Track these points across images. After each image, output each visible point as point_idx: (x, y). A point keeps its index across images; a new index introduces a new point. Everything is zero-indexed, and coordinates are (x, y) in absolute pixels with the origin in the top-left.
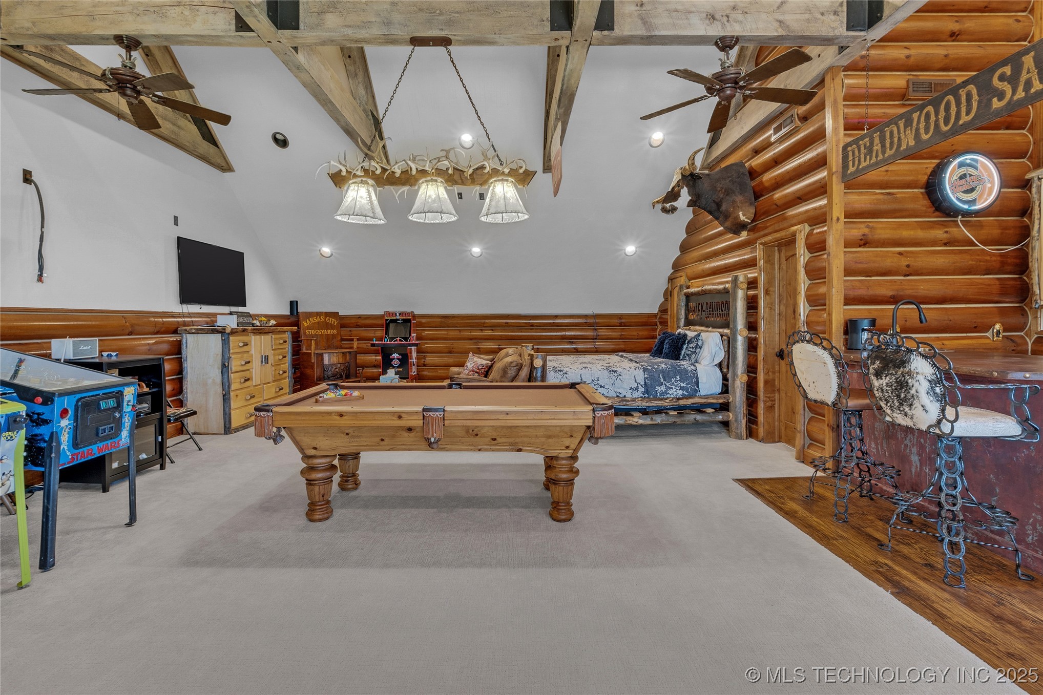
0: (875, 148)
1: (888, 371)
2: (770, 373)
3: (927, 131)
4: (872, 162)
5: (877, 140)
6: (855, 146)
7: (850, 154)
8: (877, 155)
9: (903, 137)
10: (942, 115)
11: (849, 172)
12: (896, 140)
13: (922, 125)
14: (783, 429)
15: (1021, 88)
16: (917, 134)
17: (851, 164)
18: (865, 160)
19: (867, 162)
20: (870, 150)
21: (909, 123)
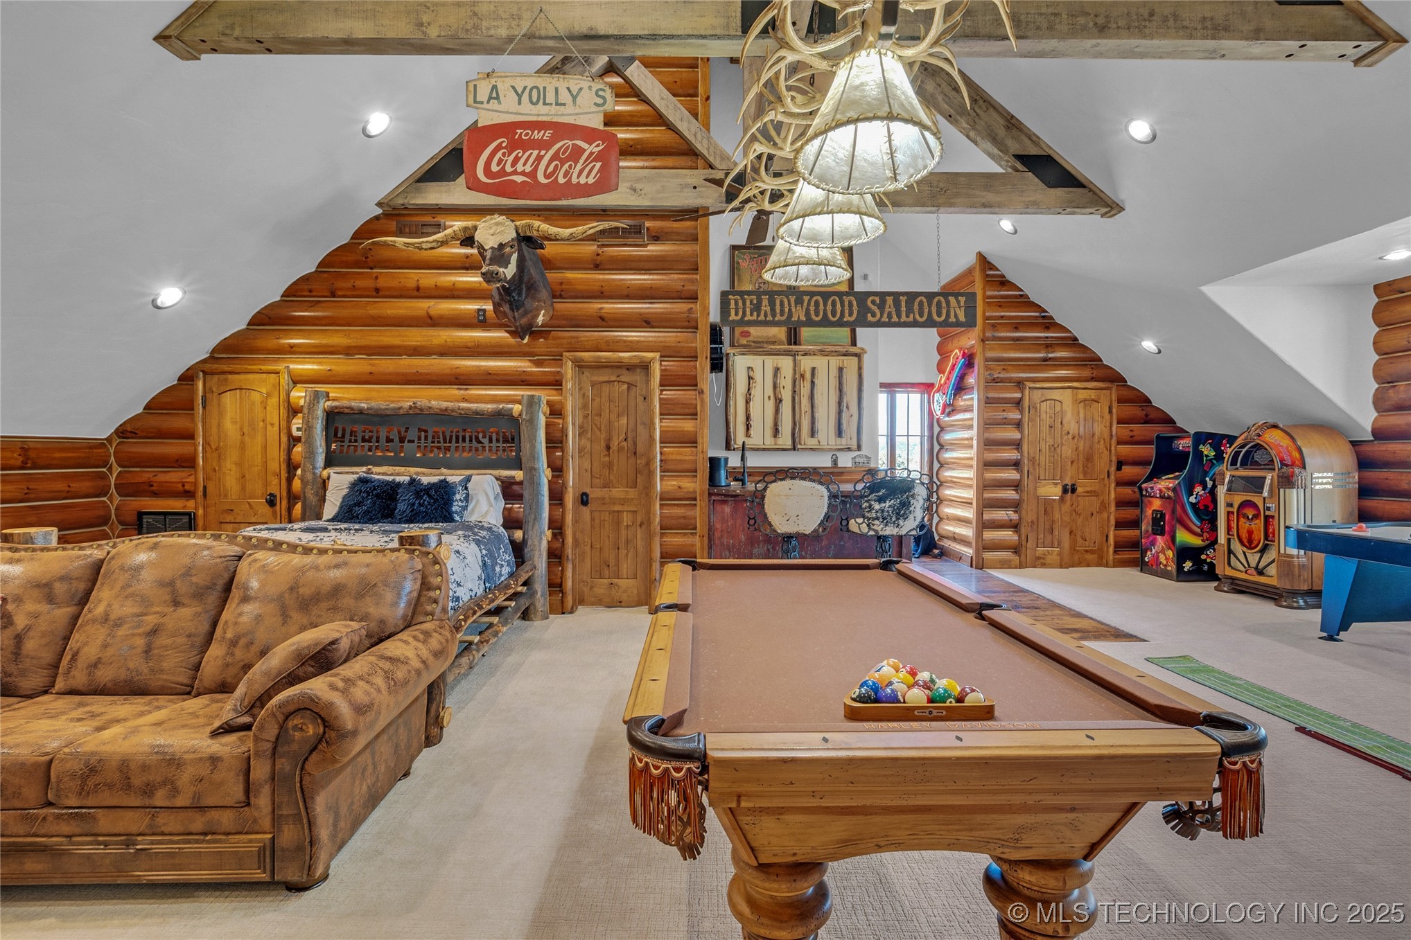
0: (763, 308)
3: (817, 314)
4: (759, 319)
5: (765, 302)
6: (738, 297)
7: (733, 302)
8: (766, 316)
9: (794, 310)
10: (829, 308)
11: (731, 319)
12: (787, 310)
13: (812, 308)
14: (586, 589)
15: (885, 315)
16: (807, 313)
17: (733, 312)
18: (751, 315)
19: (754, 317)
20: (757, 308)
21: (799, 301)
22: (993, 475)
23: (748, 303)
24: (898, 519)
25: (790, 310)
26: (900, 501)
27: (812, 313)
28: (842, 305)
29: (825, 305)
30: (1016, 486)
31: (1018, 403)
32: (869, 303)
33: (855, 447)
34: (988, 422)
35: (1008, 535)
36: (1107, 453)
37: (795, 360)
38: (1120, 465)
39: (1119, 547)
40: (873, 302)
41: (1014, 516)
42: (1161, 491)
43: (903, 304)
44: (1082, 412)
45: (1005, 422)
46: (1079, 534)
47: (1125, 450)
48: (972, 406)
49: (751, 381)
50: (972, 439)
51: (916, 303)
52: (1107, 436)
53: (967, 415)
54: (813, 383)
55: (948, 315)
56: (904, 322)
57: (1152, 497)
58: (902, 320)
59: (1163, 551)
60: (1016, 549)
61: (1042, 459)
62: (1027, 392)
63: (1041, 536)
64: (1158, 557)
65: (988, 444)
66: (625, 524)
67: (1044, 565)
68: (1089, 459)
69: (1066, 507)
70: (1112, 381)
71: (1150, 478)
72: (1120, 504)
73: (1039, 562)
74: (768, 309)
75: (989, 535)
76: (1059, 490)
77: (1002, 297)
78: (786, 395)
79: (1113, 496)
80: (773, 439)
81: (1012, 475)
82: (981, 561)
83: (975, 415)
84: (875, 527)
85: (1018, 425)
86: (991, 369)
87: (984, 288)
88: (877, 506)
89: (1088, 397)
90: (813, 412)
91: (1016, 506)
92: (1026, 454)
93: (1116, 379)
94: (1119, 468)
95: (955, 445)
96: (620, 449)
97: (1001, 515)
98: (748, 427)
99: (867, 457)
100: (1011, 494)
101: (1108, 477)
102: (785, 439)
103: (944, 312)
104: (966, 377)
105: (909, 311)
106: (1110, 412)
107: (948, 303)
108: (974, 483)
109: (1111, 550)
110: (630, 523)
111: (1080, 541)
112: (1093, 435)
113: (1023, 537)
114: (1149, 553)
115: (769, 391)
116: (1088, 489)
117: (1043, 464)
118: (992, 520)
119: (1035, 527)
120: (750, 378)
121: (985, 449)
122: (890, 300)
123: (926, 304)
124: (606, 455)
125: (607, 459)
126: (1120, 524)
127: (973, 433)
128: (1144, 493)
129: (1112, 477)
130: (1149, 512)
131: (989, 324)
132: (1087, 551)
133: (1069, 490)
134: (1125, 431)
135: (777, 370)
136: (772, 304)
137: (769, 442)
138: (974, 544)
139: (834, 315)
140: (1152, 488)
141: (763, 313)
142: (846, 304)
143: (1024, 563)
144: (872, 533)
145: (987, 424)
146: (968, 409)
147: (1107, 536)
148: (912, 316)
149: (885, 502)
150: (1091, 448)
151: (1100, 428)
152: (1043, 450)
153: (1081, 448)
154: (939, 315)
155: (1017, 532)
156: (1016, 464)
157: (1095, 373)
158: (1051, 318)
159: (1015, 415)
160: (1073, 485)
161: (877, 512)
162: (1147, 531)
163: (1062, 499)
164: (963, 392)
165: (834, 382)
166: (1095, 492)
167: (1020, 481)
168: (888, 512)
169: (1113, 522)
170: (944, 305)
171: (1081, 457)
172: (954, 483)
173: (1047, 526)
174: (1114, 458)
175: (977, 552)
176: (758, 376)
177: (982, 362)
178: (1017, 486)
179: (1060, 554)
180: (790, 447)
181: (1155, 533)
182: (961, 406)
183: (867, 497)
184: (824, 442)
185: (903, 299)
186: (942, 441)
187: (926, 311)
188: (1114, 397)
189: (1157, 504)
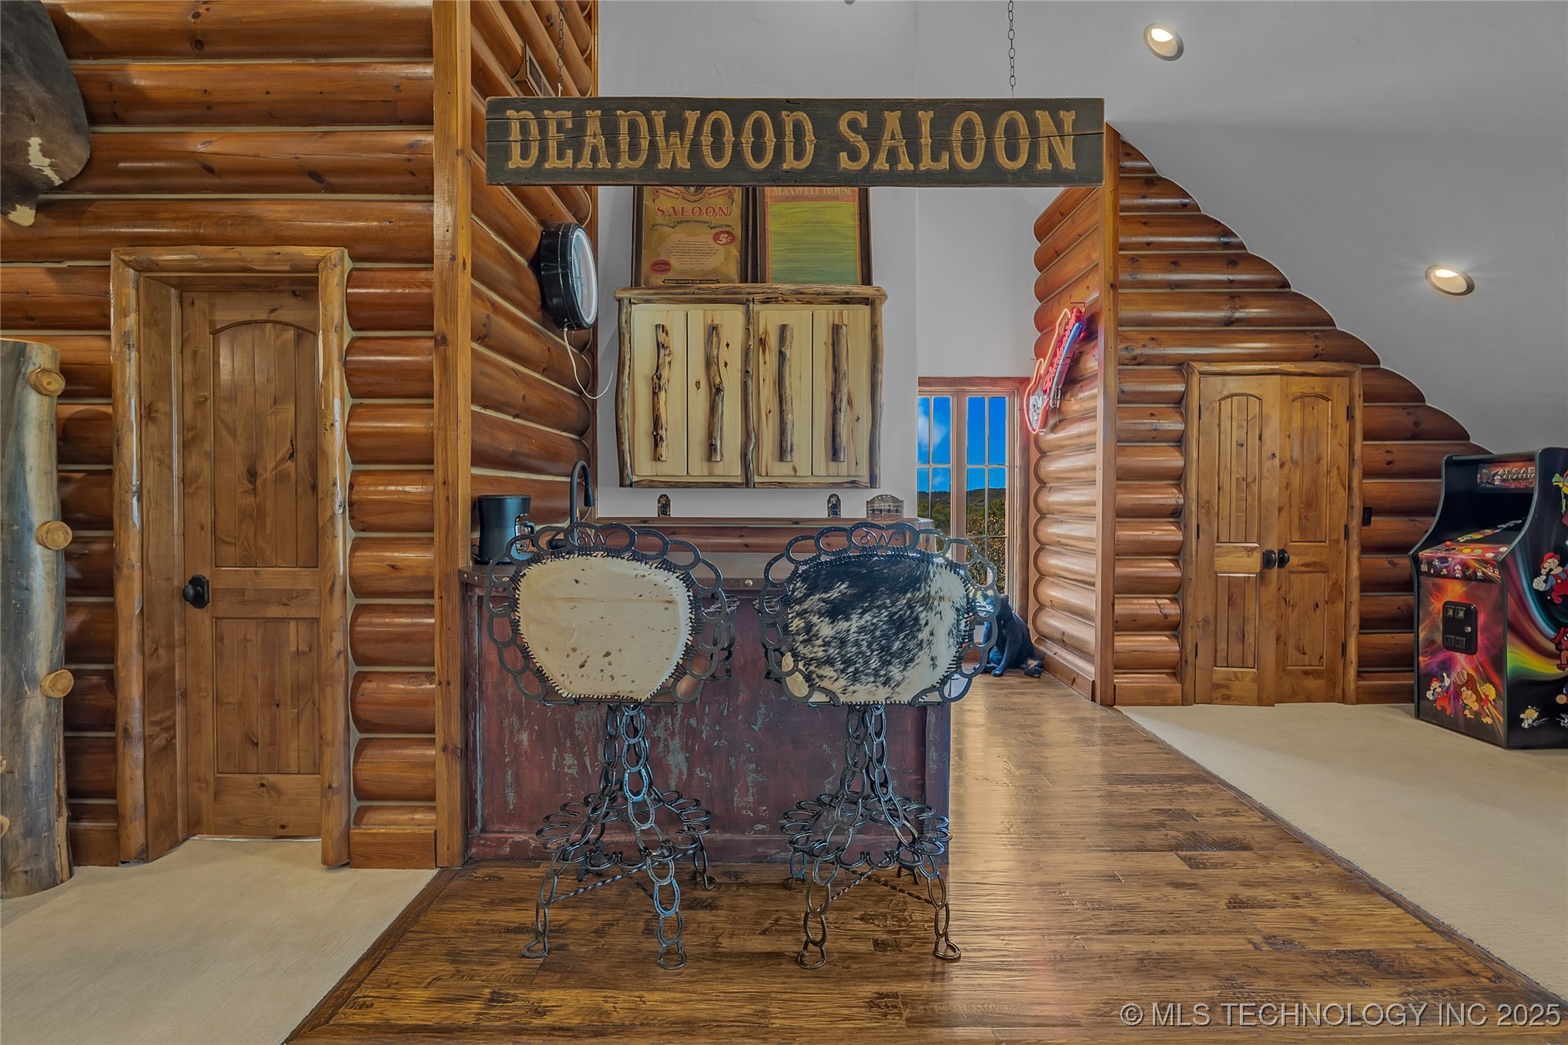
0: (589, 140)
1: (872, 601)
2: (162, 652)
3: (718, 154)
4: (580, 166)
5: (593, 126)
6: (528, 114)
7: (515, 127)
8: (594, 157)
9: (662, 144)
10: (747, 138)
11: (511, 165)
12: (645, 144)
13: (706, 140)
14: (206, 799)
15: (883, 156)
16: (695, 152)
17: (516, 149)
18: (561, 156)
19: (568, 162)
20: (574, 140)
21: (674, 124)
22: (1129, 533)
23: (552, 128)
24: (885, 663)
25: (653, 144)
26: (891, 616)
27: (707, 151)
28: (779, 132)
29: (737, 132)
30: (1176, 553)
31: (1179, 402)
32: (843, 126)
33: (866, 480)
34: (1123, 436)
35: (1160, 643)
36: (1342, 494)
37: (747, 312)
38: (1368, 514)
39: (1366, 665)
40: (853, 125)
41: (1173, 610)
42: (1465, 566)
43: (926, 129)
44: (1297, 417)
45: (1155, 437)
46: (1291, 642)
47: (1378, 487)
48: (1095, 409)
49: (662, 351)
50: (1094, 468)
51: (957, 128)
52: (1343, 461)
53: (1084, 427)
54: (782, 355)
55: (1033, 155)
56: (929, 172)
57: (1444, 577)
58: (922, 167)
59: (1470, 683)
60: (1176, 669)
61: (1225, 504)
62: (1195, 379)
63: (1222, 646)
64: (1458, 695)
65: (1124, 476)
66: (293, 648)
67: (1227, 699)
68: (1310, 503)
69: (1270, 592)
70: (1353, 361)
71: (1434, 540)
72: (1369, 585)
73: (1218, 694)
74: (601, 141)
75: (1126, 642)
76: (1255, 562)
77: (1150, 208)
78: (731, 380)
79: (1355, 572)
80: (705, 464)
81: (1166, 532)
82: (1111, 691)
83: (1098, 425)
84: (826, 684)
85: (1179, 441)
86: (1127, 339)
87: (1116, 189)
88: (826, 630)
89: (1309, 391)
90: (782, 411)
91: (1175, 589)
92: (1193, 495)
93: (1359, 355)
94: (1366, 521)
95: (1067, 480)
96: (281, 478)
97: (1148, 606)
98: (657, 440)
99: (894, 499)
100: (1164, 568)
101: (1347, 536)
102: (730, 466)
103: (1024, 147)
104: (1083, 358)
105: (941, 145)
106: (1350, 416)
107: (1033, 126)
108: (1098, 547)
109: (1352, 671)
110: (303, 647)
111: (1293, 653)
112: (1319, 460)
113: (1189, 647)
114: (1435, 684)
115: (698, 371)
116: (1309, 559)
117: (1225, 512)
118: (1132, 615)
119: (1211, 628)
120: (660, 346)
121: (1118, 487)
122: (893, 119)
123: (980, 129)
124: (246, 492)
125: (251, 500)
126: (1368, 624)
127: (1096, 458)
128: (1424, 568)
129: (1354, 537)
130: (1437, 606)
131: (1124, 256)
132: (1306, 673)
133: (1277, 560)
134: (1378, 452)
135: (713, 330)
136: (610, 131)
137: (699, 469)
138: (1098, 659)
139: (758, 154)
140: (1443, 560)
141: (587, 152)
142: (789, 129)
143: (1190, 696)
144: (818, 697)
145: (1122, 440)
146: (1088, 416)
147: (1344, 647)
148: (945, 157)
149: (847, 619)
150: (1315, 483)
151: (1332, 448)
152: (1226, 488)
153: (1296, 482)
154: (1012, 154)
155: (1176, 637)
156: (1176, 514)
157: (1321, 345)
158: (1242, 246)
159: (1174, 425)
160: (1282, 552)
161: (826, 644)
162: (1432, 642)
163: (1262, 577)
164: (1079, 386)
165: (823, 353)
166: (1321, 564)
167: (1182, 544)
168: (857, 643)
169: (1355, 619)
170: (1024, 130)
171: (1296, 499)
172: (1063, 546)
173: (1234, 628)
174: (1357, 503)
175: (1104, 673)
176: (676, 341)
177: (1112, 325)
178: (1178, 553)
179: (1257, 679)
180: (739, 480)
181: (1449, 646)
182: (1075, 412)
183: (800, 601)
184: (804, 471)
185: (925, 117)
186: (1043, 474)
187: (981, 146)
188: (1358, 390)
189: (1455, 591)
